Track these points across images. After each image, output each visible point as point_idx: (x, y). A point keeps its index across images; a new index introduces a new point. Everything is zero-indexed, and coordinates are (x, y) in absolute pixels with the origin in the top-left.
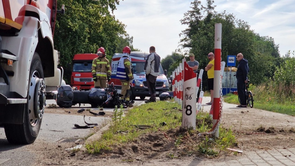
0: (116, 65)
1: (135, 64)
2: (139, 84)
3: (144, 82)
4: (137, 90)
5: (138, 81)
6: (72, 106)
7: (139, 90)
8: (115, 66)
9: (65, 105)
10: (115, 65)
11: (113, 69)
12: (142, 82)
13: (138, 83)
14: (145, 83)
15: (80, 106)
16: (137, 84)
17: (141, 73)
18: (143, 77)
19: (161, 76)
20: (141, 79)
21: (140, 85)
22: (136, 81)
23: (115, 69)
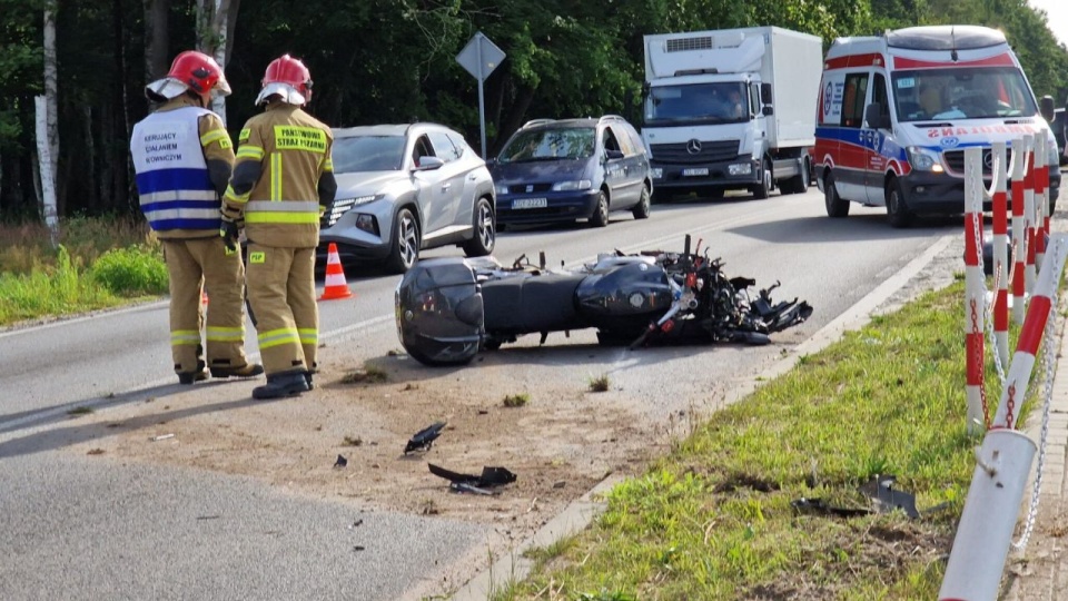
0: (837, 85)
1: (911, 82)
2: (928, 164)
3: (946, 154)
4: (920, 189)
5: (924, 151)
6: (504, 346)
7: (927, 186)
8: (834, 92)
9: (445, 355)
10: (833, 85)
11: (828, 101)
12: (941, 154)
13: (924, 160)
14: (954, 159)
15: (543, 340)
16: (919, 164)
17: (938, 116)
18: (945, 133)
19: (1022, 122)
20: (936, 142)
21: (931, 166)
22: (912, 150)
23: (835, 102)
